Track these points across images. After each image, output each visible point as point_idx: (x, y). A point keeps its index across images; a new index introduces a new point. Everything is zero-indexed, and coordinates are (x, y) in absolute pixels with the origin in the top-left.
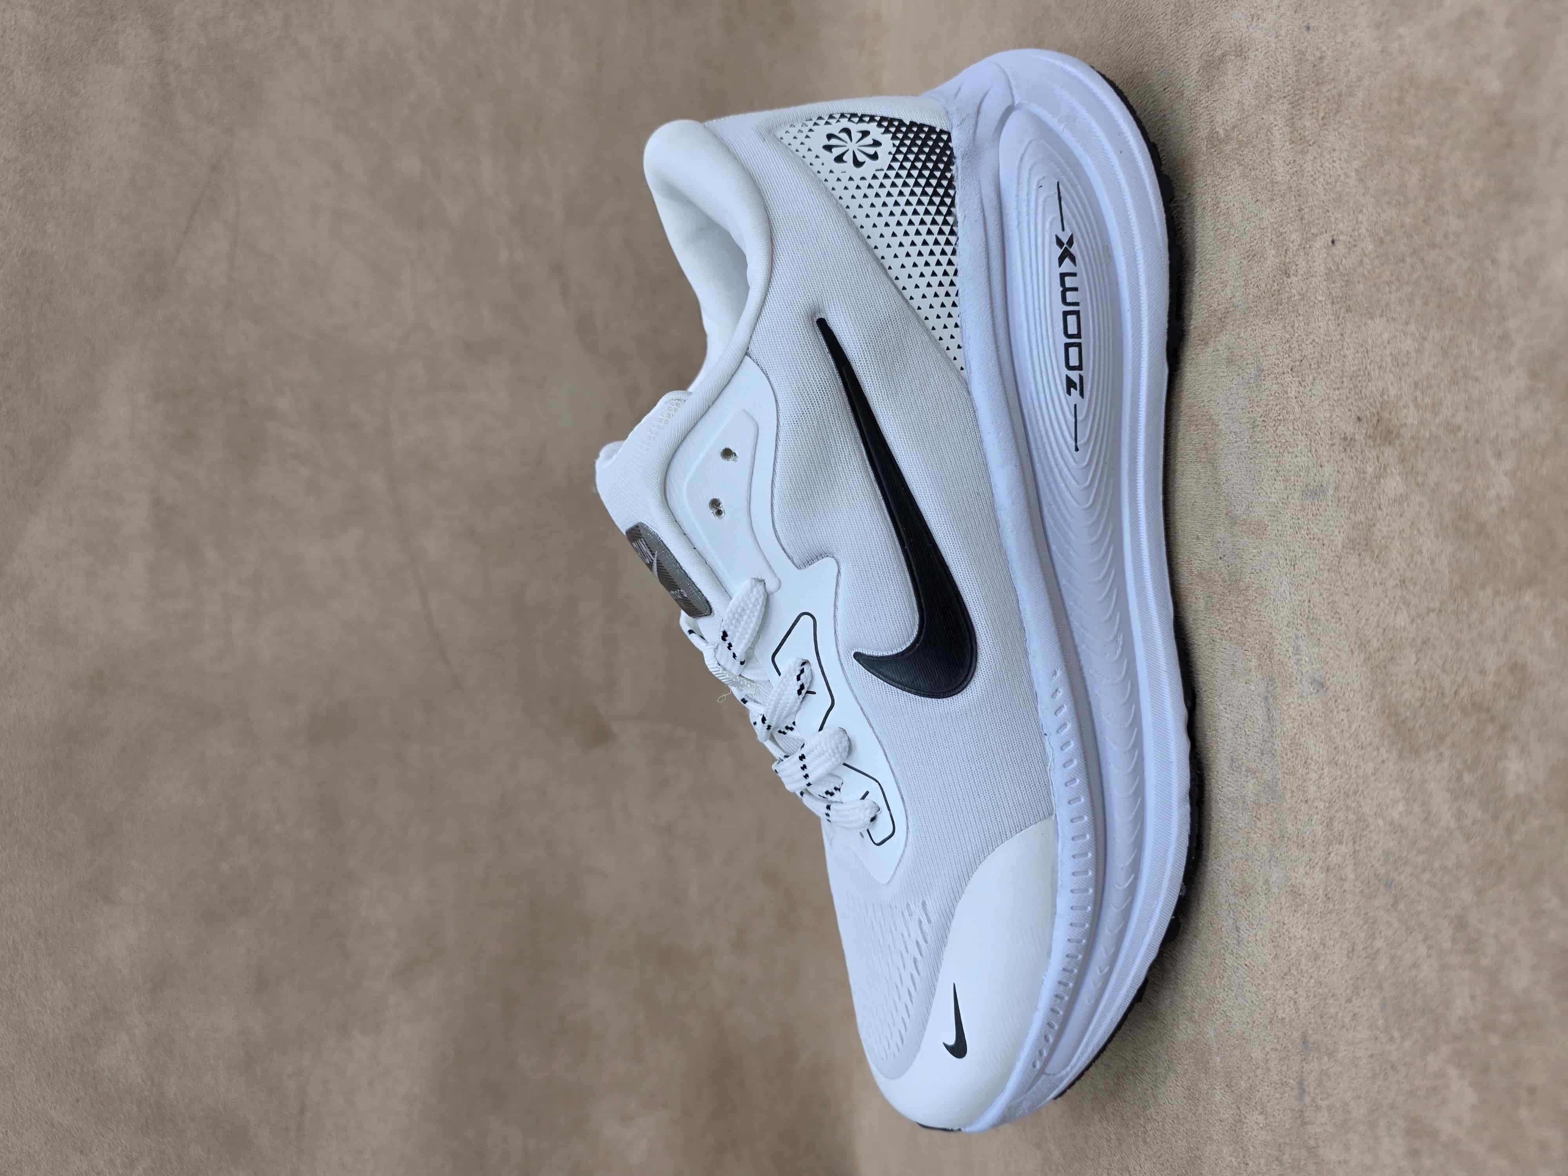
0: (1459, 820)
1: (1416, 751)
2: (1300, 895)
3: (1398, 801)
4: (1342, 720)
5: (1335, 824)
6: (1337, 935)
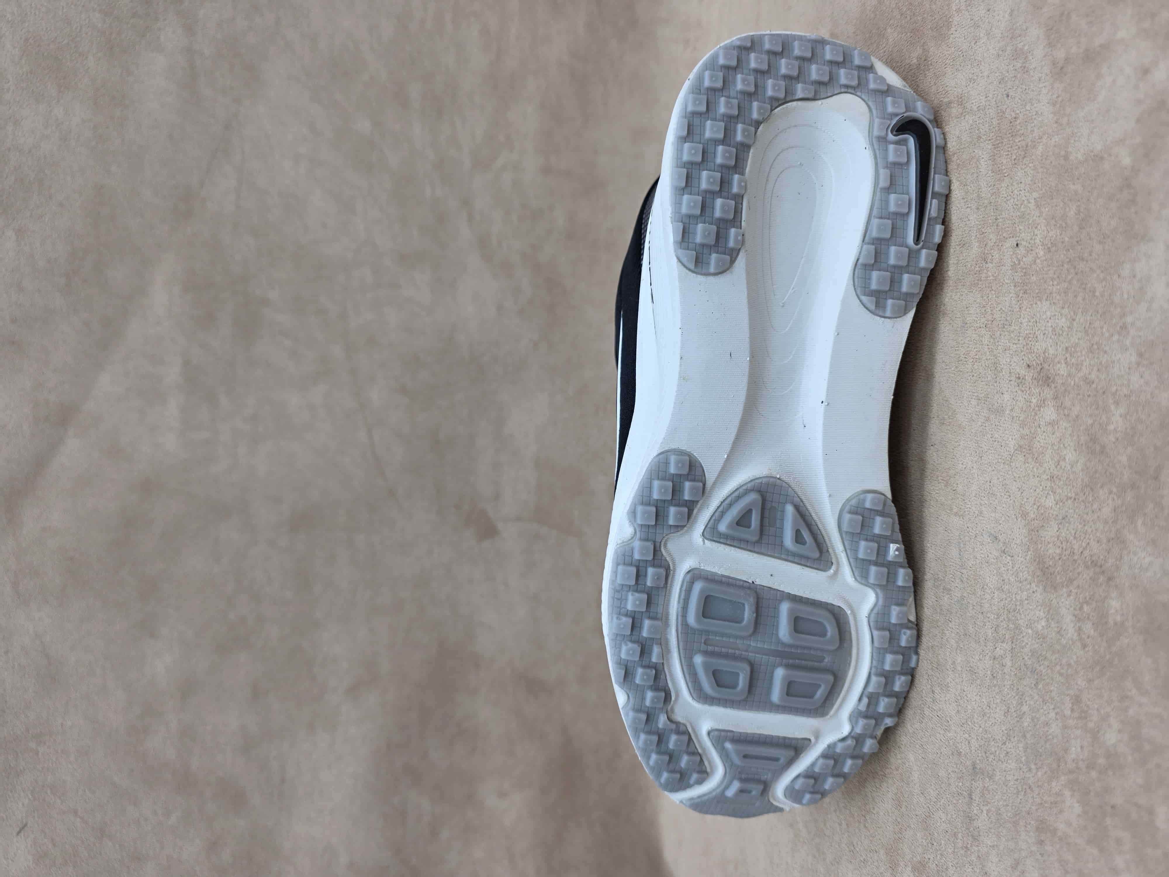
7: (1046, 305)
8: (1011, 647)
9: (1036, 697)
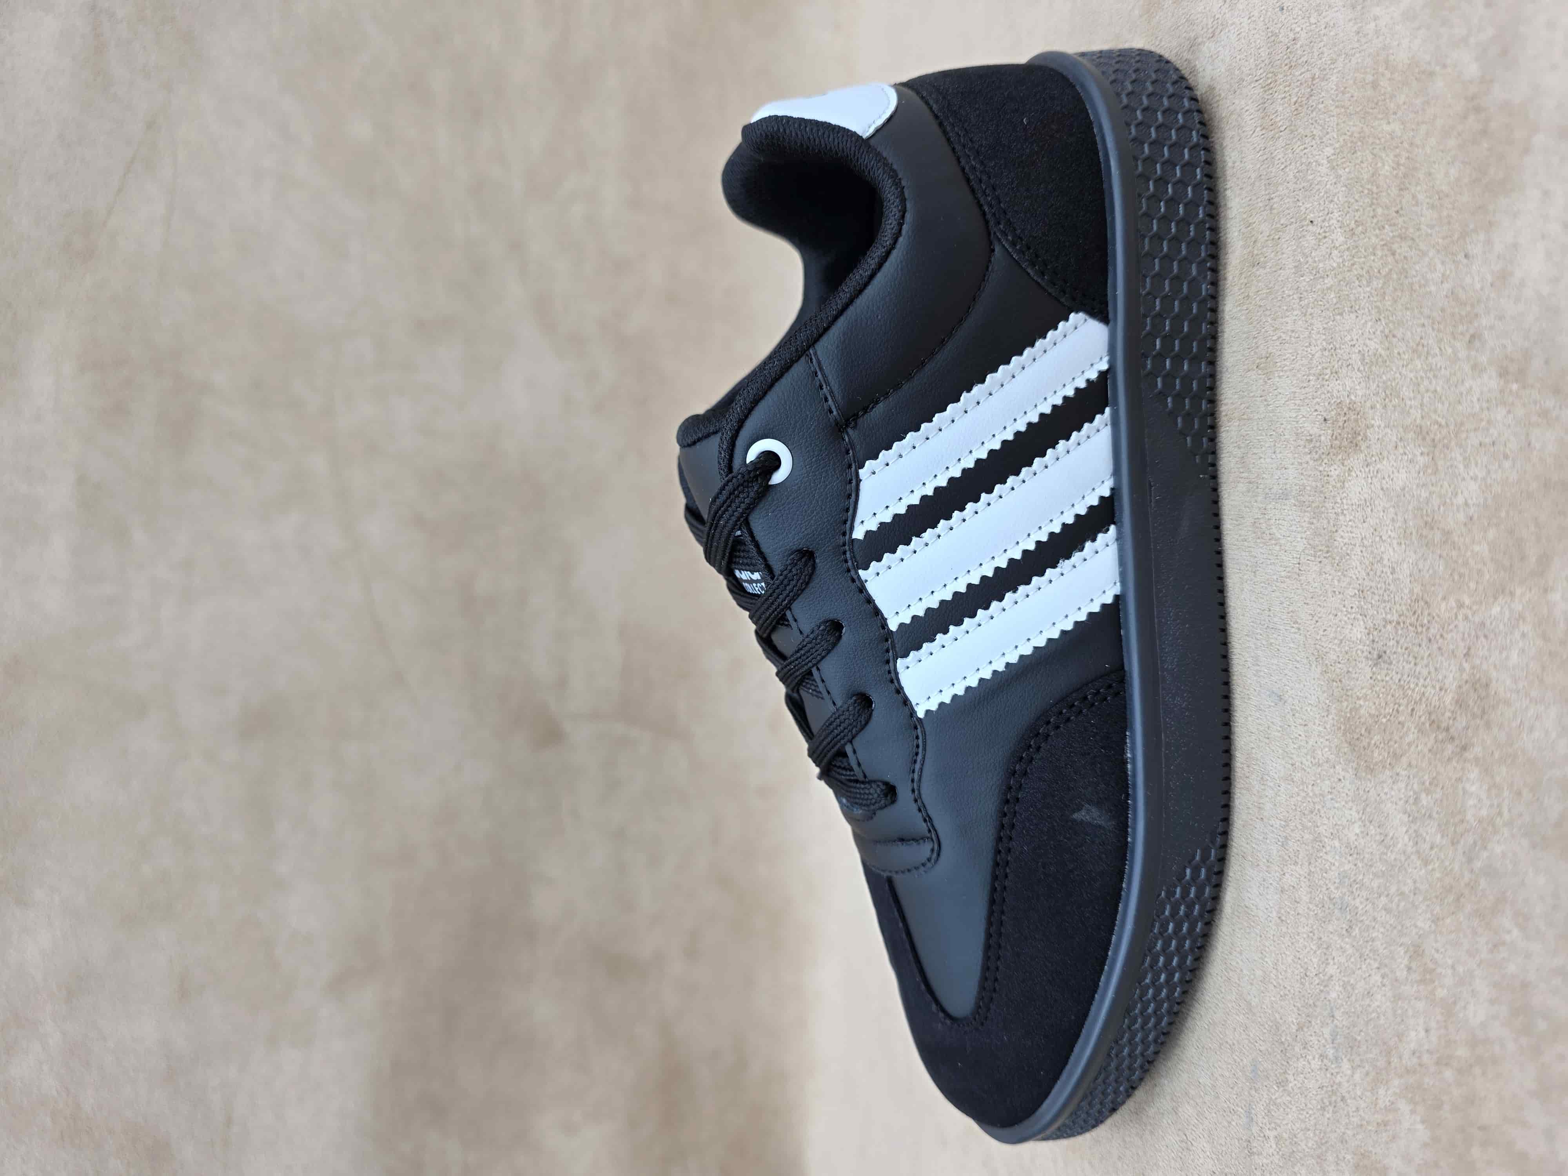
8: (1308, 871)
9: (1350, 951)
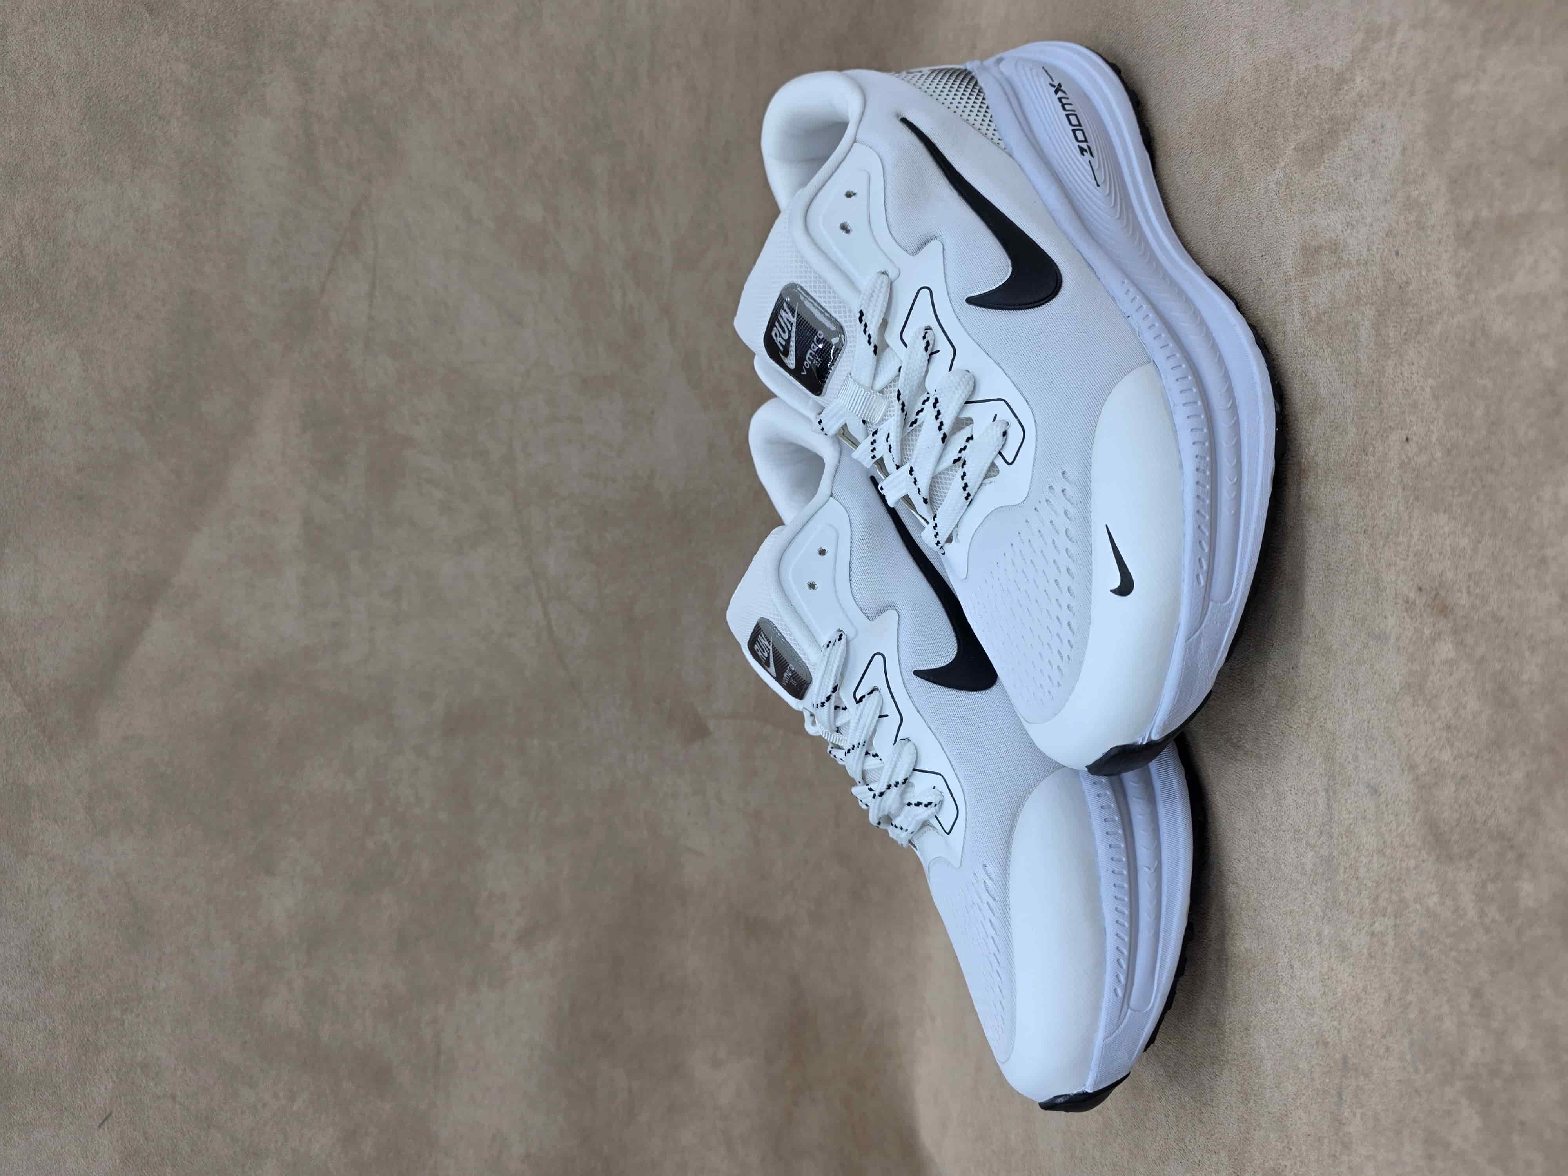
0: (1481, 917)
1: (1450, 858)
2: (1347, 949)
3: (1433, 894)
4: (1391, 822)
5: (1380, 901)
6: (1377, 986)
7: (1443, 519)
